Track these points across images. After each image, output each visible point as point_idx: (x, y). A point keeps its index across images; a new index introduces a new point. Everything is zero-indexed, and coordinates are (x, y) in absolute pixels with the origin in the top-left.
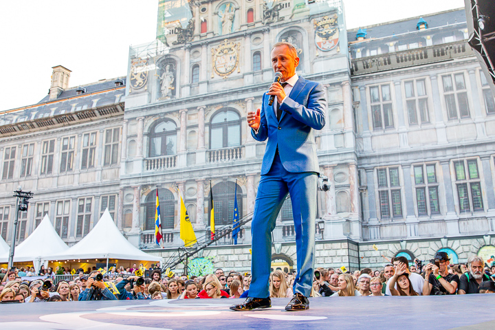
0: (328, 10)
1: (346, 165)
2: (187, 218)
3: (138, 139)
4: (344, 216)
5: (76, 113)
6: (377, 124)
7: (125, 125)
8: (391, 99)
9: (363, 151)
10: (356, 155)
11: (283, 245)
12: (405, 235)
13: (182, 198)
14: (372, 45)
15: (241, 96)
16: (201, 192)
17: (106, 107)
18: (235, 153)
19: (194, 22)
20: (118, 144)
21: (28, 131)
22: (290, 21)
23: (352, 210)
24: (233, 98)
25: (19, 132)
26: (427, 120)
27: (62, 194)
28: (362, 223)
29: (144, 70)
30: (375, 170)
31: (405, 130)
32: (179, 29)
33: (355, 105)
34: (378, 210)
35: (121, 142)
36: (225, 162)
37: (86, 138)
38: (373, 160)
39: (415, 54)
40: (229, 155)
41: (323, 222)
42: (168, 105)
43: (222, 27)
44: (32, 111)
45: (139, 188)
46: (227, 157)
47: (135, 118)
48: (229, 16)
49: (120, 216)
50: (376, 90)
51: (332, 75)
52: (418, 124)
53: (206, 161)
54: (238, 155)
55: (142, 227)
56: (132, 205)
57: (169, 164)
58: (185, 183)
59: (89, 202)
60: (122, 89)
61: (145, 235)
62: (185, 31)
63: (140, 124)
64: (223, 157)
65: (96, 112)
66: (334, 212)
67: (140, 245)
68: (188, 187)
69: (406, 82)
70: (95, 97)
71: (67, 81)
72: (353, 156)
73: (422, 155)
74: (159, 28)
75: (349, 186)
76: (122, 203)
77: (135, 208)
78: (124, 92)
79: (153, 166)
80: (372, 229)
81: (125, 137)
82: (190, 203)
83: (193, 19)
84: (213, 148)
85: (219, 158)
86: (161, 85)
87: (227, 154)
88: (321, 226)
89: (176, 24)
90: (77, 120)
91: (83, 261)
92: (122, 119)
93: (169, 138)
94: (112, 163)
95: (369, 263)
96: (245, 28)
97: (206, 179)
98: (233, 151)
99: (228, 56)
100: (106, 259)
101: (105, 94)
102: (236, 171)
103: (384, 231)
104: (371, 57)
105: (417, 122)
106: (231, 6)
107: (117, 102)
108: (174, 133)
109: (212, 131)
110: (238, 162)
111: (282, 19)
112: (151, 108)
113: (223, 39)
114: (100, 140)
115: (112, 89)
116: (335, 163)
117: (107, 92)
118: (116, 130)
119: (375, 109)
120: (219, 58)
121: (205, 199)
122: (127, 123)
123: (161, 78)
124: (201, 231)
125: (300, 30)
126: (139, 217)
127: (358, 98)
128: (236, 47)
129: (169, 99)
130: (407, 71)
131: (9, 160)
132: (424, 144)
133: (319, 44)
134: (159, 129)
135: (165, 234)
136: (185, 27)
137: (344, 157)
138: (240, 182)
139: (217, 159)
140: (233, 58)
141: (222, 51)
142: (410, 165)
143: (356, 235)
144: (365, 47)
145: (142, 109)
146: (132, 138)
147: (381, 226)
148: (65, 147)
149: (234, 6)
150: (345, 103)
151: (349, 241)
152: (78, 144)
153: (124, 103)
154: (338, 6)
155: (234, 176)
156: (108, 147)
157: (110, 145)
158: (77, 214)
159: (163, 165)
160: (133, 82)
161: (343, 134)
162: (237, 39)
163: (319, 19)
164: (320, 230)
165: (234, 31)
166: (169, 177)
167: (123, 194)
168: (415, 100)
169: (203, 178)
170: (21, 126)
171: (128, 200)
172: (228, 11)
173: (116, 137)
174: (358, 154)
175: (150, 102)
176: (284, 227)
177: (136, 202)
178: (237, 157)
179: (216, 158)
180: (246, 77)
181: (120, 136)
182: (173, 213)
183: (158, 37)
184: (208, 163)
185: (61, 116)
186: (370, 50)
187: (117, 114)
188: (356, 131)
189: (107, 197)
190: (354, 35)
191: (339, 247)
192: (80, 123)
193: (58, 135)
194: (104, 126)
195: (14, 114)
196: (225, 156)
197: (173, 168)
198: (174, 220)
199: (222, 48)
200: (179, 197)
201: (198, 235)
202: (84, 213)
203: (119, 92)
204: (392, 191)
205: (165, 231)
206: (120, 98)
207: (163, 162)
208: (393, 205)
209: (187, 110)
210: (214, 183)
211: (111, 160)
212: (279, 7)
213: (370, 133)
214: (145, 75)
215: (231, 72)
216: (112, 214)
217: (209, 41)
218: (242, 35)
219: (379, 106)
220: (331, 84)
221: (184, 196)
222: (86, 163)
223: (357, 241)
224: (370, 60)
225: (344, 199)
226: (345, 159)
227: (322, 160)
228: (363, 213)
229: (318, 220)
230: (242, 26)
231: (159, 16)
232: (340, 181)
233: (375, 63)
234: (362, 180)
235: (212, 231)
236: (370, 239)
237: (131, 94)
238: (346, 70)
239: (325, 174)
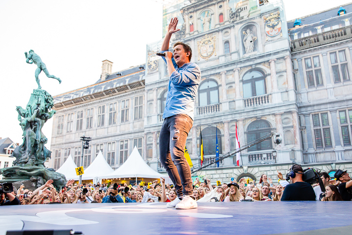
0: (273, 9)
1: (290, 112)
3: (154, 102)
4: (290, 147)
5: (116, 88)
6: (311, 83)
7: (146, 94)
8: (320, 66)
9: (302, 102)
10: (297, 106)
11: (249, 167)
12: (334, 160)
14: (306, 30)
15: (218, 71)
16: (194, 134)
17: (134, 83)
18: (215, 108)
19: (185, 26)
20: (142, 106)
21: (89, 101)
22: (248, 18)
23: (295, 143)
24: (212, 72)
25: (84, 102)
26: (348, 78)
27: (110, 138)
28: (303, 152)
29: (156, 59)
30: (311, 115)
31: (332, 86)
33: (295, 71)
34: (314, 143)
35: (144, 105)
36: (209, 114)
37: (123, 103)
38: (309, 109)
39: (337, 33)
40: (211, 110)
41: (275, 151)
43: (203, 27)
44: (91, 88)
45: (156, 133)
46: (210, 111)
47: (152, 89)
48: (207, 19)
49: (145, 151)
50: (309, 60)
51: (278, 53)
52: (341, 82)
53: (197, 114)
54: (218, 110)
56: (152, 144)
59: (126, 143)
60: (143, 71)
62: (180, 32)
63: (155, 92)
64: (208, 111)
65: (128, 87)
66: (283, 145)
67: (158, 169)
69: (330, 53)
70: (127, 78)
71: (111, 69)
72: (295, 106)
73: (345, 103)
74: (164, 31)
75: (292, 127)
76: (146, 142)
77: (154, 146)
78: (144, 73)
80: (310, 156)
81: (146, 101)
82: (188, 141)
83: (185, 23)
84: (201, 106)
85: (205, 111)
87: (210, 109)
88: (274, 154)
90: (117, 92)
91: (122, 179)
94: (139, 118)
96: (218, 26)
97: (198, 125)
98: (214, 107)
99: (208, 46)
100: (135, 178)
102: (217, 120)
103: (319, 157)
104: (305, 38)
105: (340, 80)
106: (208, 13)
107: (140, 80)
109: (200, 94)
110: (218, 113)
111: (242, 18)
112: (161, 82)
113: (204, 35)
114: (131, 104)
115: (137, 71)
116: (282, 112)
117: (134, 74)
118: (141, 97)
119: (309, 74)
120: (202, 47)
121: (197, 139)
122: (147, 92)
124: (196, 159)
125: (255, 24)
126: (157, 151)
127: (296, 67)
128: (213, 39)
130: (331, 46)
131: (80, 119)
132: (346, 96)
133: (268, 32)
137: (288, 107)
138: (219, 127)
139: (204, 113)
140: (211, 47)
141: (204, 43)
142: (336, 111)
143: (299, 159)
144: (300, 31)
145: (156, 83)
147: (316, 153)
148: (111, 110)
149: (210, 13)
150: (287, 71)
152: (118, 107)
153: (144, 80)
154: (279, 5)
155: (215, 123)
156: (136, 109)
157: (137, 107)
158: (120, 150)
160: (150, 66)
161: (287, 92)
162: (214, 34)
163: (267, 15)
164: (274, 156)
165: (211, 29)
167: (147, 137)
168: (338, 65)
169: (196, 125)
170: (85, 98)
171: (150, 141)
172: (207, 16)
173: (141, 102)
174: (298, 105)
175: (160, 78)
176: (249, 155)
177: (154, 142)
178: (216, 111)
179: (203, 112)
180: (220, 58)
181: (143, 101)
184: (198, 115)
185: (108, 90)
186: (304, 33)
187: (141, 87)
188: (296, 89)
189: (137, 139)
190: (292, 25)
191: (288, 168)
192: (119, 94)
193: (107, 102)
194: (133, 95)
195: (81, 91)
196: (209, 110)
199: (204, 40)
201: (193, 162)
202: (124, 150)
203: (141, 73)
204: (323, 129)
206: (142, 77)
208: (325, 139)
210: (203, 128)
211: (138, 117)
212: (240, 10)
213: (306, 90)
214: (157, 61)
215: (211, 55)
216: (140, 151)
217: (195, 36)
218: (217, 31)
219: (312, 71)
220: (277, 59)
222: (124, 119)
224: (304, 40)
225: (289, 135)
226: (289, 109)
227: (273, 110)
228: (303, 145)
229: (273, 150)
230: (216, 25)
231: (163, 24)
232: (286, 124)
233: (308, 42)
234: (302, 122)
235: (202, 159)
236: (310, 163)
237: (149, 74)
238: (288, 48)
239: (276, 120)
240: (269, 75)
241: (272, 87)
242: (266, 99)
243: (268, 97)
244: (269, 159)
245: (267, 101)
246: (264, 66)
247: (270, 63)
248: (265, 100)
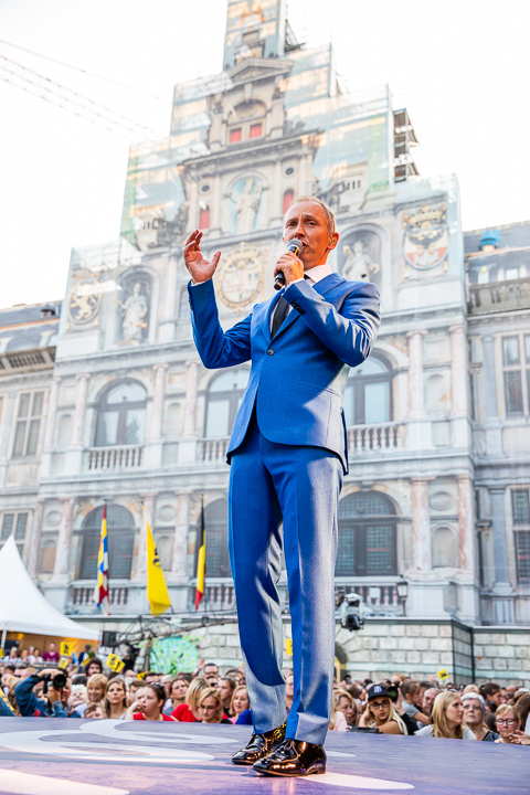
0: (431, 195)
1: (454, 478)
2: (156, 561)
3: (76, 414)
4: (445, 574)
6: (514, 405)
7: (54, 387)
9: (485, 454)
10: (473, 462)
13: (150, 522)
14: (510, 261)
16: (183, 515)
17: (23, 353)
19: (187, 210)
20: (38, 421)
22: (359, 213)
23: (461, 564)
28: (480, 591)
29: (95, 292)
30: (508, 492)
32: (161, 221)
33: (473, 367)
34: (512, 568)
35: (46, 417)
38: (505, 473)
41: (406, 584)
42: (134, 355)
43: (236, 220)
45: (72, 501)
47: (73, 376)
48: (249, 200)
49: (33, 551)
50: (513, 343)
53: (197, 458)
55: (73, 573)
56: (57, 533)
57: (130, 461)
58: (157, 497)
60: (53, 322)
61: (76, 590)
62: (171, 225)
63: (82, 385)
65: (5, 361)
66: (427, 566)
67: (66, 607)
68: (160, 504)
72: (466, 463)
74: (126, 217)
75: (456, 519)
76: (40, 526)
77: (62, 539)
78: (56, 329)
79: (99, 463)
80: (499, 604)
81: (52, 407)
82: (162, 533)
83: (186, 204)
84: (210, 436)
86: (123, 319)
88: (402, 591)
89: (156, 212)
92: (51, 376)
93: (132, 415)
94: (28, 453)
95: (493, 669)
96: (279, 224)
97: (196, 491)
99: (245, 273)
101: (22, 330)
103: (523, 609)
104: (507, 283)
106: (254, 184)
107: (43, 344)
108: (142, 405)
109: (211, 405)
111: (346, 209)
112: (103, 359)
113: (237, 243)
114: (8, 411)
115: (37, 321)
116: (432, 474)
117: (26, 327)
118: (39, 396)
119: (512, 379)
120: (228, 275)
121: (191, 528)
122: (59, 383)
123: (124, 307)
124: (180, 587)
125: (378, 231)
126: (69, 556)
127: (479, 357)
128: (261, 257)
129: (136, 344)
133: (411, 256)
134: (115, 397)
135: (114, 590)
136: (171, 218)
137: (448, 464)
139: (217, 456)
140: (253, 277)
141: (235, 264)
143: (468, 611)
144: (498, 263)
145: (88, 360)
146: (65, 411)
147: (516, 598)
149: (260, 184)
150: (454, 365)
151: (455, 624)
153: (55, 347)
154: (448, 188)
156: (22, 426)
157: (25, 422)
159: (118, 462)
160: (75, 311)
161: (448, 421)
162: (264, 242)
163: (413, 211)
164: (400, 597)
165: (258, 227)
166: (128, 485)
167: (43, 511)
169: (189, 489)
171: (52, 523)
172: (249, 193)
173: (38, 407)
174: (476, 460)
175: (102, 348)
177: (65, 527)
179: (214, 454)
181: (45, 405)
182: (130, 551)
183: (123, 234)
184: (200, 463)
186: (506, 269)
187: (42, 366)
188: (473, 417)
189: (13, 515)
190: (474, 243)
191: (435, 634)
194: (16, 387)
197: (136, 469)
198: (131, 563)
199: (235, 257)
200: (144, 522)
201: (173, 594)
203: (48, 327)
205: (114, 583)
206: (50, 338)
207: (118, 457)
209: (166, 366)
210: (209, 499)
211: (25, 449)
212: (340, 188)
213: (500, 422)
214: (96, 299)
215: (250, 300)
216: (20, 547)
217: (213, 244)
218: (272, 237)
219: (519, 372)
220: (430, 330)
221: (153, 521)
223: (469, 625)
224: (504, 287)
225: (447, 542)
226: (452, 468)
227: (407, 466)
228: (481, 571)
229: (398, 579)
230: (272, 220)
231: (125, 196)
232: (441, 508)
233: (513, 294)
234: (482, 508)
235: (200, 588)
236: (496, 623)
237: (69, 332)
238: (459, 305)
239: (413, 495)
240: (405, 370)
241: (410, 404)
242: (391, 435)
243: (395, 432)
244: (386, 603)
245: (391, 441)
246: (393, 344)
247: (408, 339)
248: (387, 438)
